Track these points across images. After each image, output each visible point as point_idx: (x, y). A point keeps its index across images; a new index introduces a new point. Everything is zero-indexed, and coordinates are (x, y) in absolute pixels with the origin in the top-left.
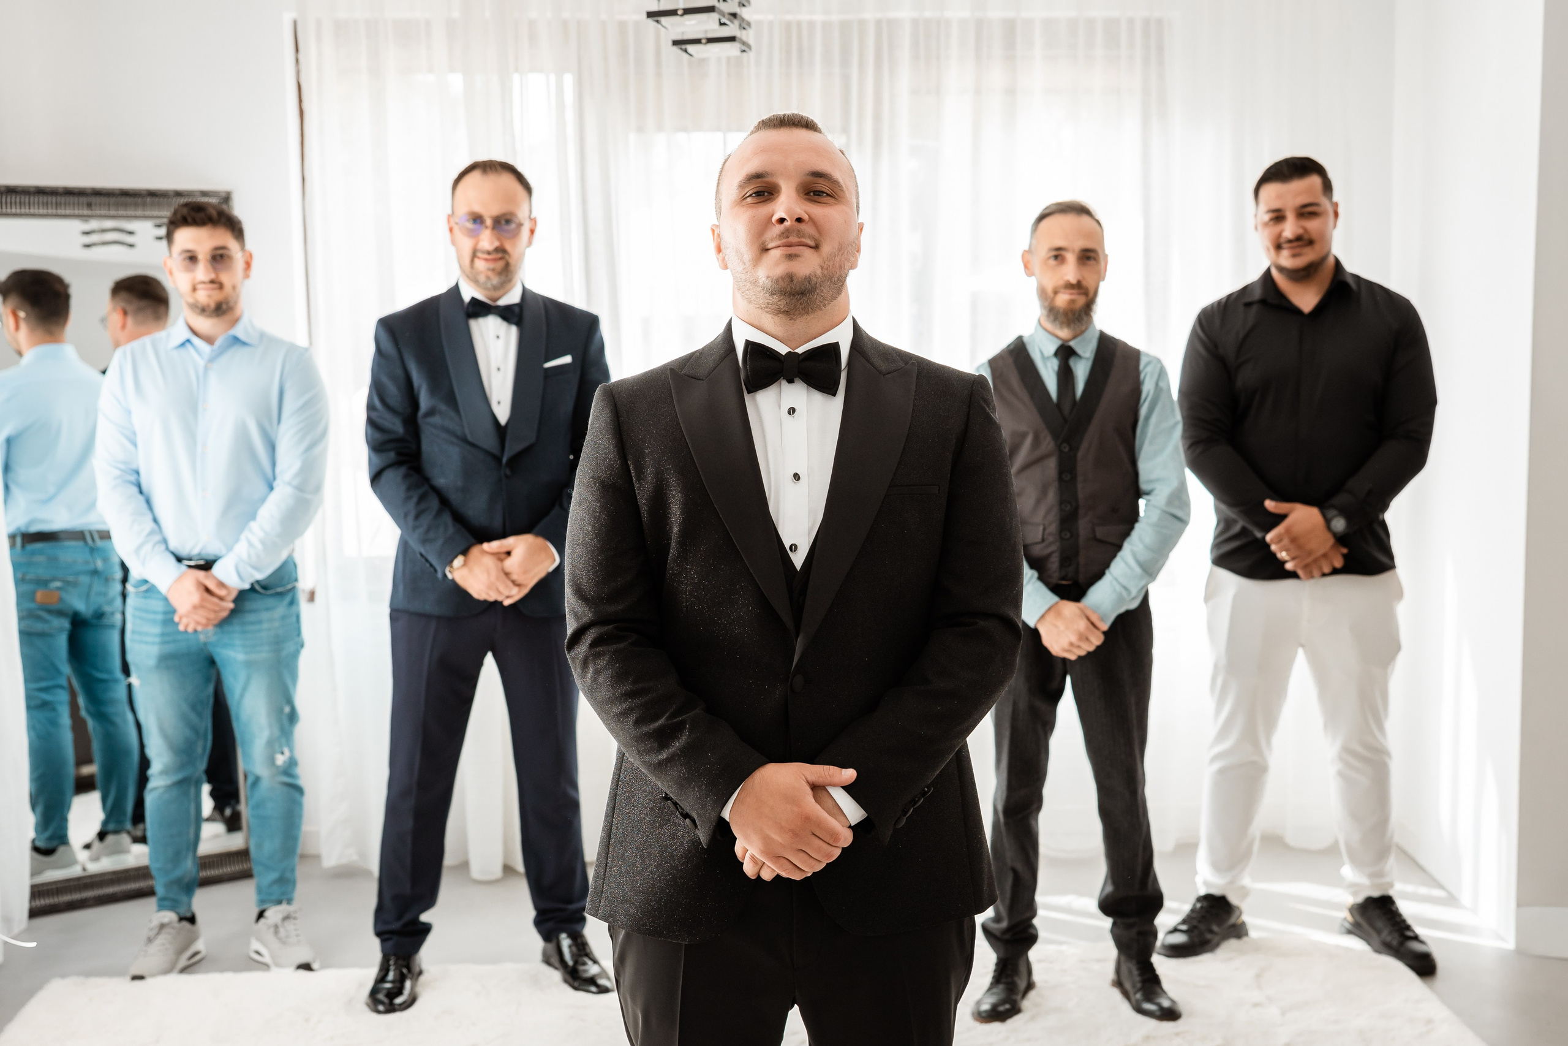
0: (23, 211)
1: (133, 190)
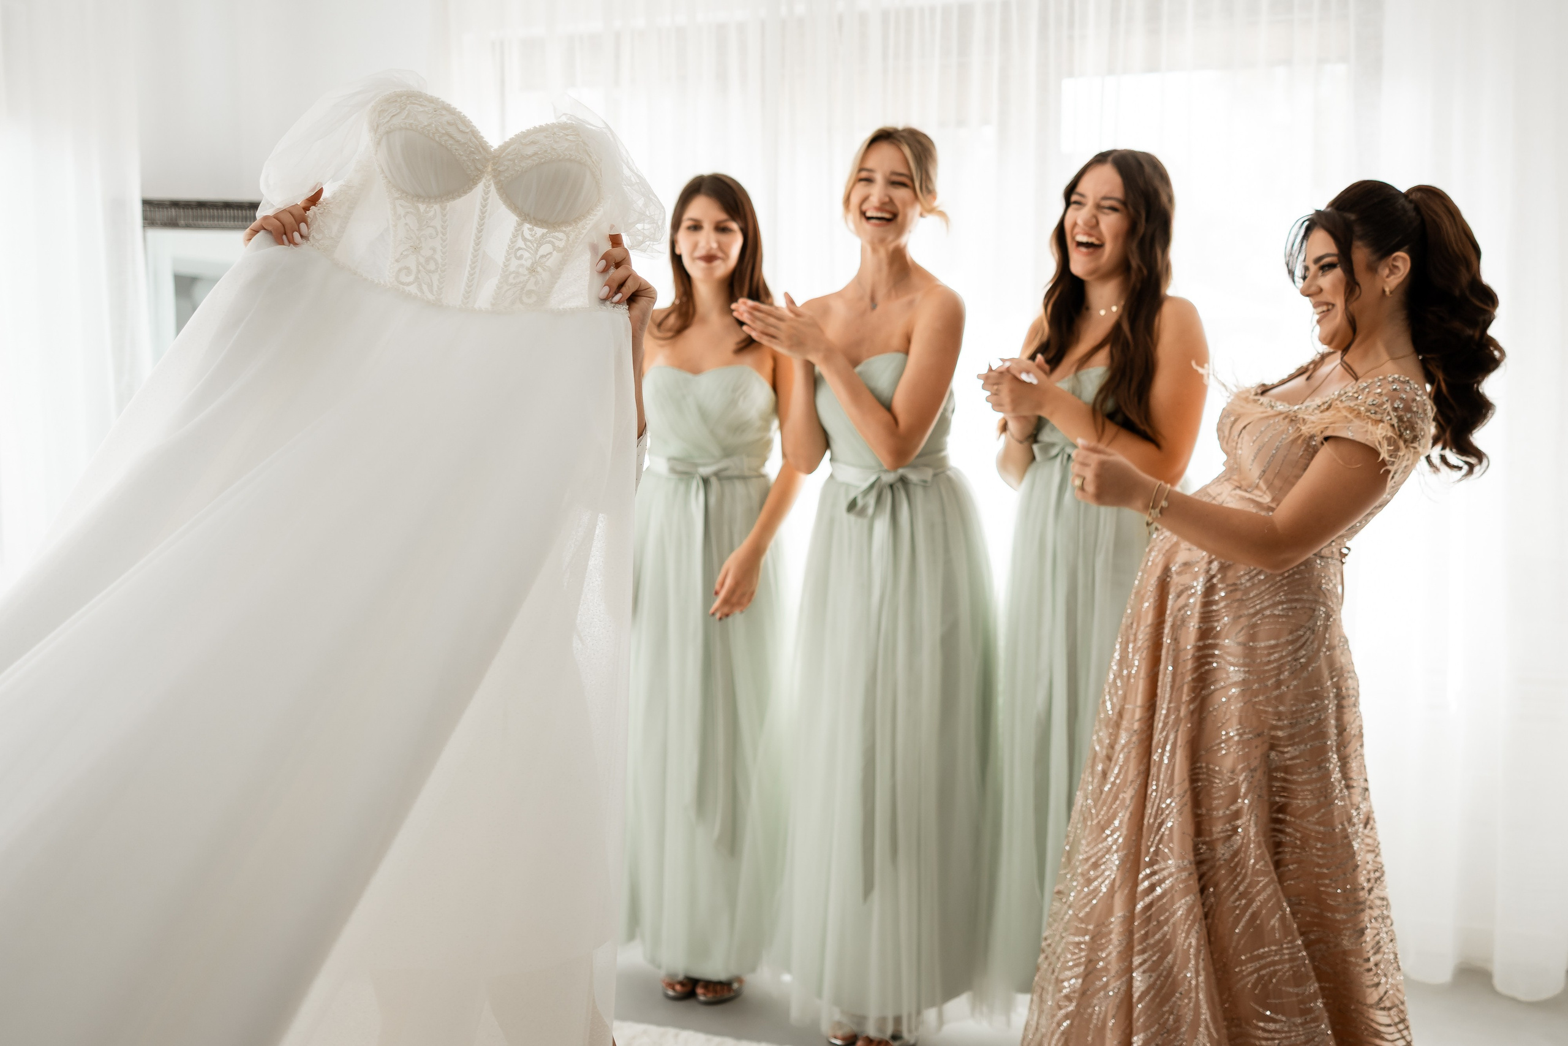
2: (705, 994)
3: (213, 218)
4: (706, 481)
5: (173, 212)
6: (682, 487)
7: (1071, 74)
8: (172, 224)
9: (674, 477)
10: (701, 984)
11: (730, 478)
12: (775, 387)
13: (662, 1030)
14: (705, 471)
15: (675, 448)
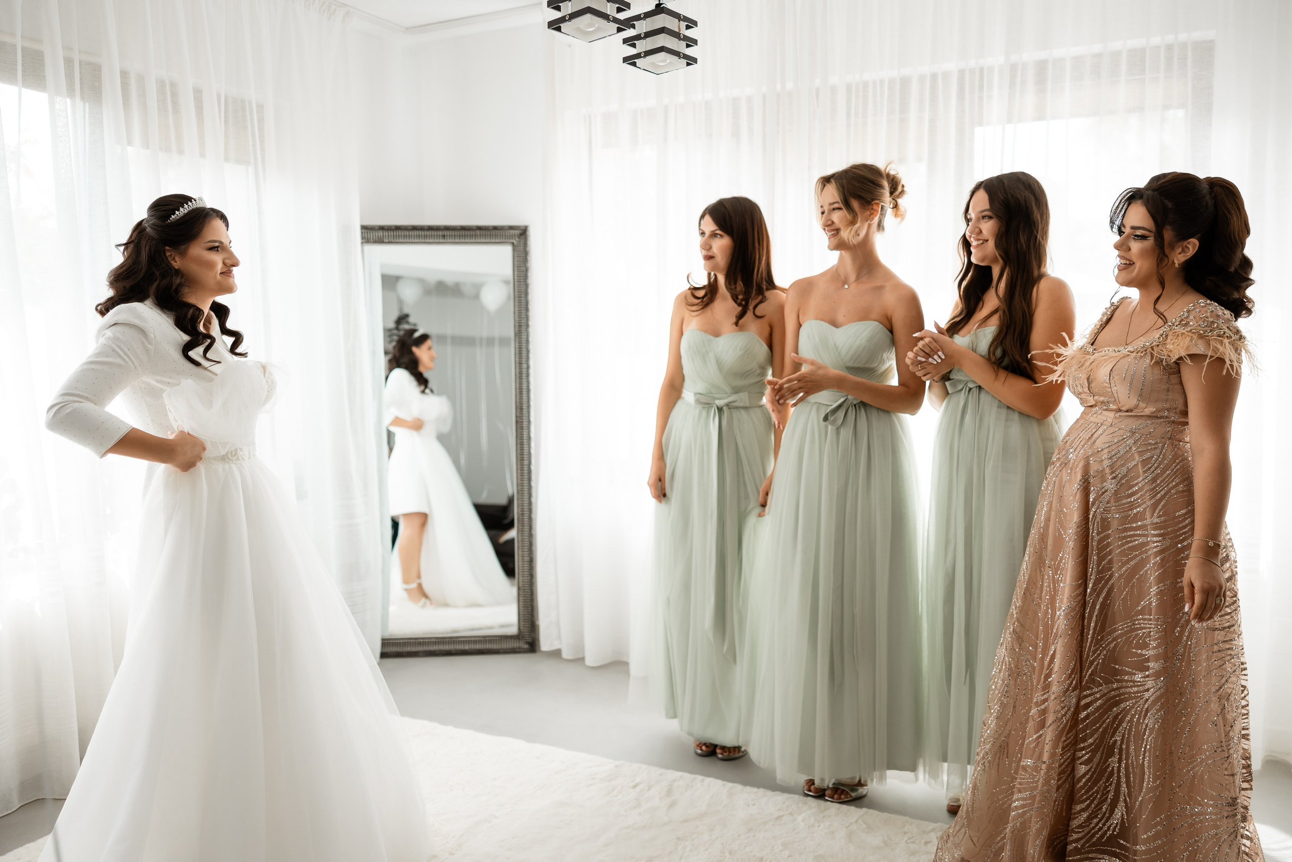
0: (405, 241)
1: (468, 226)
2: (722, 754)
3: (405, 236)
4: (720, 410)
5: (380, 233)
6: (704, 413)
7: (981, 124)
8: (380, 241)
9: (700, 407)
10: (718, 747)
11: (737, 408)
12: (770, 346)
13: (693, 776)
14: (720, 403)
15: (701, 387)
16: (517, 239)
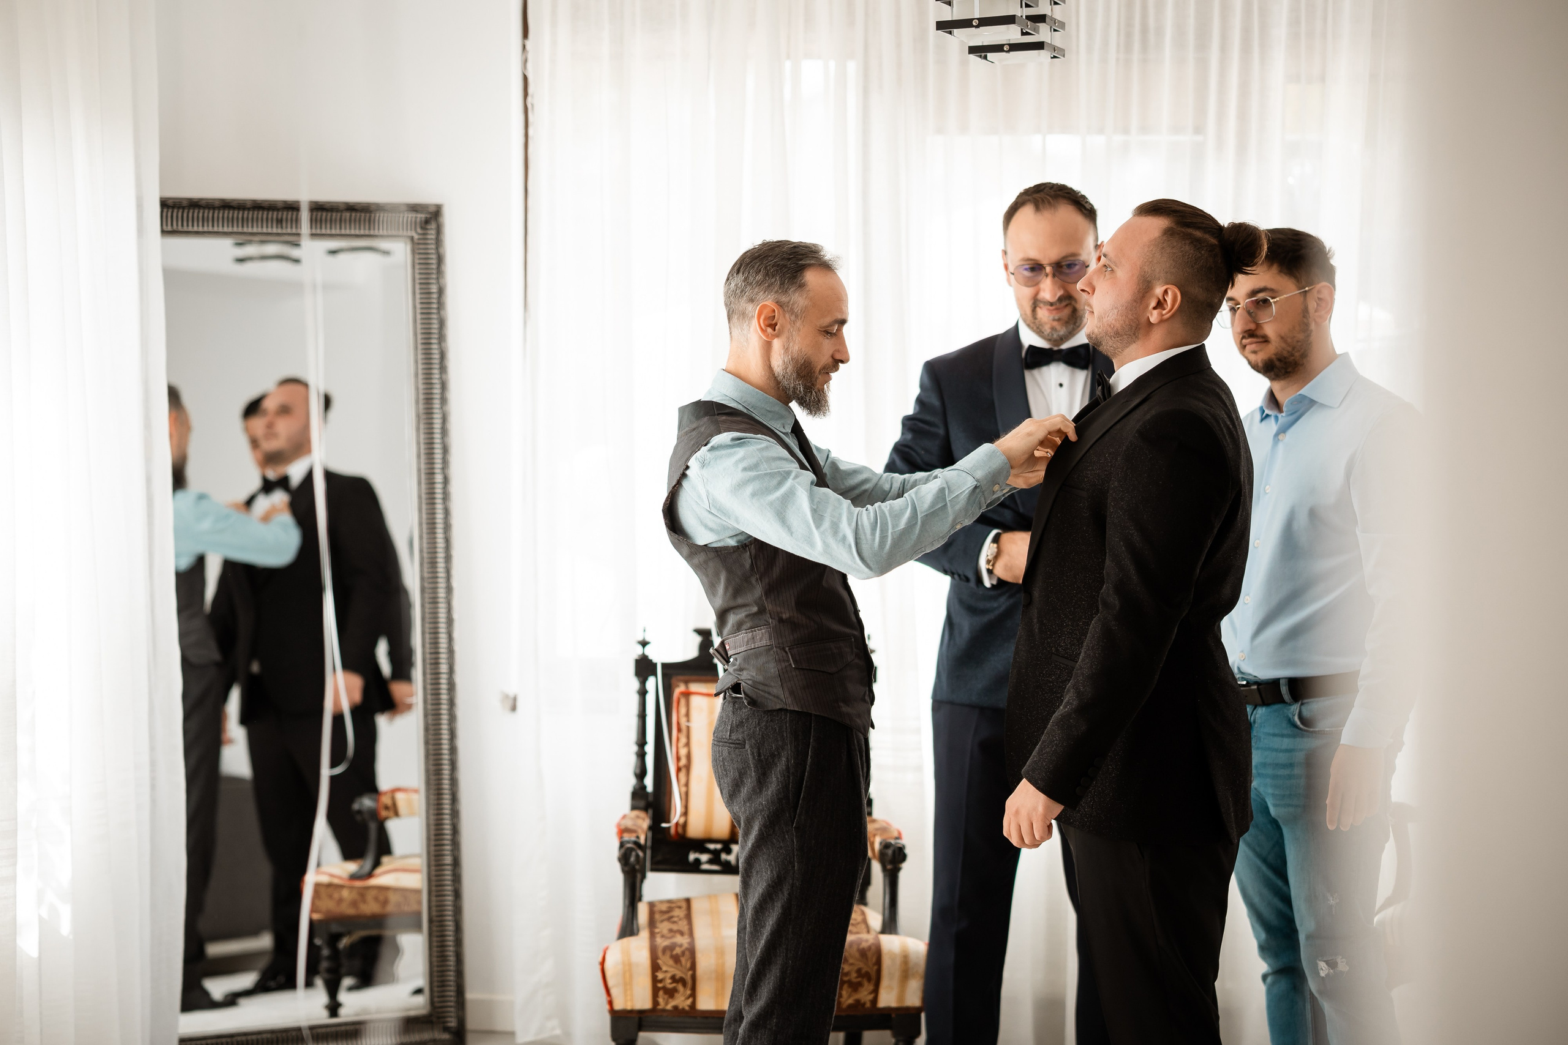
16: (419, 230)
